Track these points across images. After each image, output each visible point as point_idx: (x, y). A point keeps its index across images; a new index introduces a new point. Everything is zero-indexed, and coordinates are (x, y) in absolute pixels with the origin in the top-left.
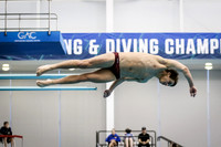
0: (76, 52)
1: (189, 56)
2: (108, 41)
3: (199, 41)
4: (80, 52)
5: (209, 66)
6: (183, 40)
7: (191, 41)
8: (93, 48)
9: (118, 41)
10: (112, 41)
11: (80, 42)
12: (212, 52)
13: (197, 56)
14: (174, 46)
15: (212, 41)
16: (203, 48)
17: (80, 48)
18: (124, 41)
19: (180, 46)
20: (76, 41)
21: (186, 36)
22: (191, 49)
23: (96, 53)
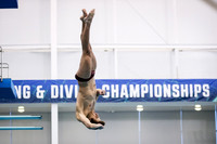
0: (25, 97)
1: (123, 100)
2: (53, 87)
3: (132, 86)
4: (29, 97)
5: (140, 108)
6: (117, 86)
7: (124, 87)
8: (40, 94)
9: (62, 87)
10: (56, 87)
11: (29, 88)
12: (143, 96)
13: (130, 99)
14: (110, 91)
15: (143, 86)
16: (135, 92)
17: (29, 93)
18: (66, 87)
19: (115, 91)
20: (25, 87)
21: (120, 82)
22: (124, 94)
23: (42, 97)
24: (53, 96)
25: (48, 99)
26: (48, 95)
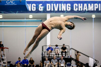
0: (33, 10)
1: (85, 12)
2: (48, 5)
3: (89, 5)
4: (35, 10)
5: (94, 16)
7: (85, 5)
8: (41, 8)
9: (52, 5)
10: (50, 5)
11: (35, 5)
12: (95, 10)
13: (88, 11)
14: (78, 7)
15: (95, 4)
16: (91, 8)
17: (35, 8)
18: (55, 5)
19: (80, 7)
20: (33, 5)
21: (83, 3)
22: (85, 9)
23: (42, 10)
24: (48, 10)
25: (45, 11)
26: (45, 9)
